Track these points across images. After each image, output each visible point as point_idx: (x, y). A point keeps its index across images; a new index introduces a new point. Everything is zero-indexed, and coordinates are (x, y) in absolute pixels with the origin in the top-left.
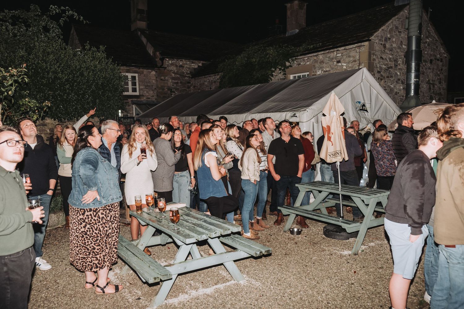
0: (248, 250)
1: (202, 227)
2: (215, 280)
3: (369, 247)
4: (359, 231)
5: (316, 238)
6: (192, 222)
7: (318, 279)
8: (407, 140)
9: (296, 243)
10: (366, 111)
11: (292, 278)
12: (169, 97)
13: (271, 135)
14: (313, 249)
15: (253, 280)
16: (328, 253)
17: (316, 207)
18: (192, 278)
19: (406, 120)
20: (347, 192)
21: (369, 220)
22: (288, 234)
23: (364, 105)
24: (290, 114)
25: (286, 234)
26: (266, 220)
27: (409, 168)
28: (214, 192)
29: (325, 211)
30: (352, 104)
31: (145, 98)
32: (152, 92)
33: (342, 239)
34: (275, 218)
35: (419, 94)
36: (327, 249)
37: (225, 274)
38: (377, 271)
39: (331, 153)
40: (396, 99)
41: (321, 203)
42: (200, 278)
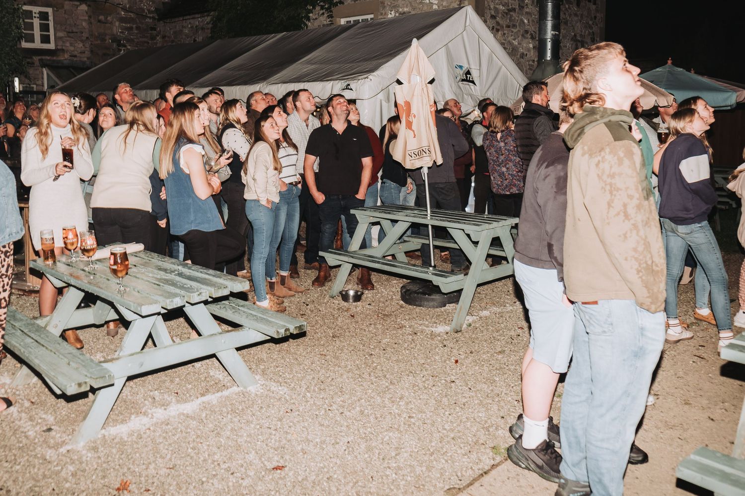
0: (264, 326)
1: (174, 284)
2: (202, 387)
3: (481, 318)
4: (462, 289)
5: (387, 306)
6: (156, 276)
7: (392, 377)
8: (542, 128)
9: (353, 316)
10: (473, 82)
11: (345, 377)
12: (114, 55)
13: (305, 121)
14: (383, 325)
15: (274, 384)
16: (409, 330)
17: (387, 251)
18: (156, 387)
19: (538, 94)
20: (441, 220)
21: (480, 270)
22: (339, 301)
23: (468, 73)
24: (340, 84)
25: (335, 301)
26: (298, 277)
27: (549, 175)
28: (197, 222)
29: (401, 257)
30: (448, 69)
31: (66, 56)
32: (81, 45)
33: (434, 307)
34: (313, 274)
35: (560, 58)
36: (407, 324)
37: (221, 377)
38: (494, 358)
39: (412, 152)
40: (522, 66)
41: (395, 244)
42: (172, 386)
